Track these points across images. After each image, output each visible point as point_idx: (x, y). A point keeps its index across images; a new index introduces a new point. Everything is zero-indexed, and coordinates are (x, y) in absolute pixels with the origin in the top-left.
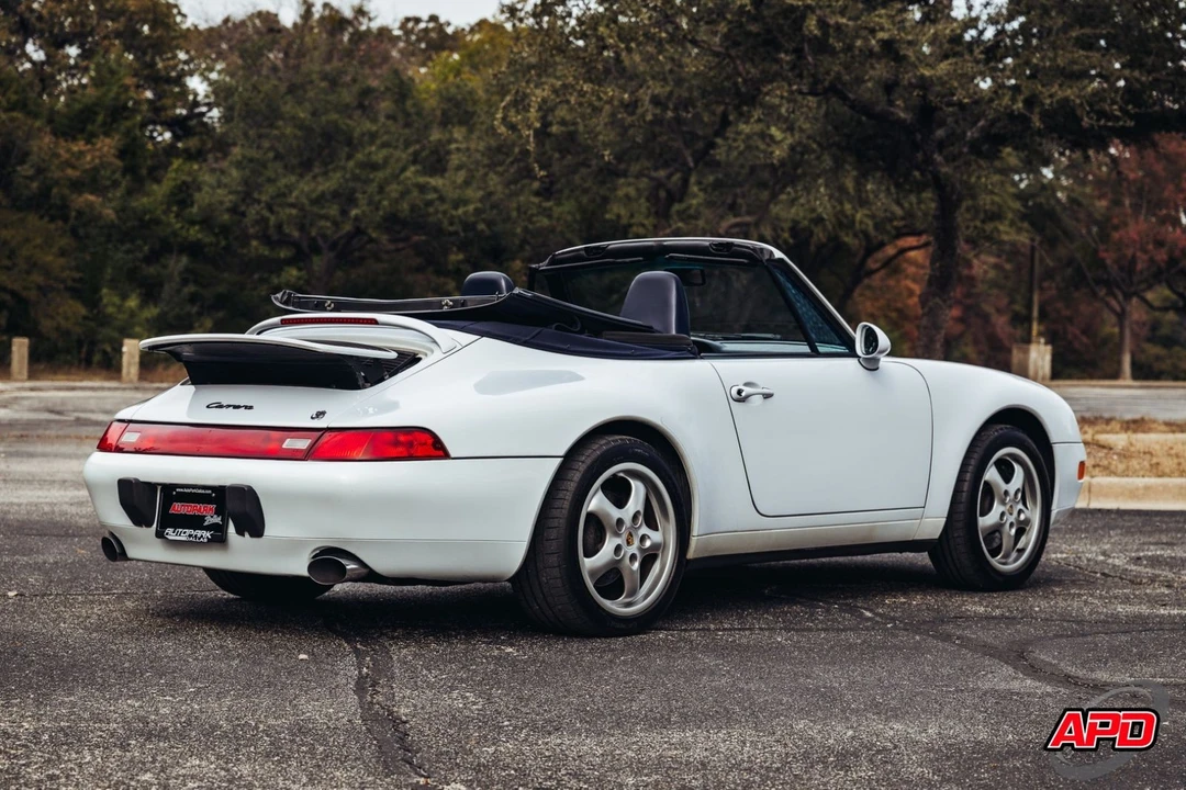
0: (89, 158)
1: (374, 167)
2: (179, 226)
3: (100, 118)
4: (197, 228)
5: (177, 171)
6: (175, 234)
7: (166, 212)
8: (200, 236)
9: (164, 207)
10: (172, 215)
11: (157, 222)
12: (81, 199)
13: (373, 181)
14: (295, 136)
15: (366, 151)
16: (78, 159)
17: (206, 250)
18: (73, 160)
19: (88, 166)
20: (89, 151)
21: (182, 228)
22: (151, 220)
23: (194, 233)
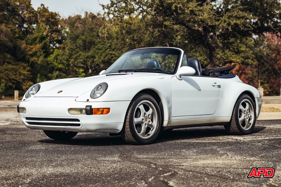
0: (34, 49)
1: (99, 49)
2: (57, 64)
3: (38, 40)
4: (61, 65)
5: (56, 52)
6: (55, 66)
7: (53, 61)
8: (61, 66)
9: (53, 60)
10: (55, 62)
11: (52, 63)
12: (33, 59)
13: (99, 52)
14: (82, 43)
15: (98, 46)
16: (32, 49)
17: (63, 70)
18: (31, 50)
19: (34, 51)
20: (34, 48)
21: (57, 65)
22: (50, 63)
23: (60, 66)
